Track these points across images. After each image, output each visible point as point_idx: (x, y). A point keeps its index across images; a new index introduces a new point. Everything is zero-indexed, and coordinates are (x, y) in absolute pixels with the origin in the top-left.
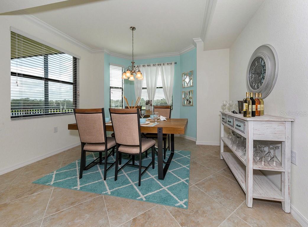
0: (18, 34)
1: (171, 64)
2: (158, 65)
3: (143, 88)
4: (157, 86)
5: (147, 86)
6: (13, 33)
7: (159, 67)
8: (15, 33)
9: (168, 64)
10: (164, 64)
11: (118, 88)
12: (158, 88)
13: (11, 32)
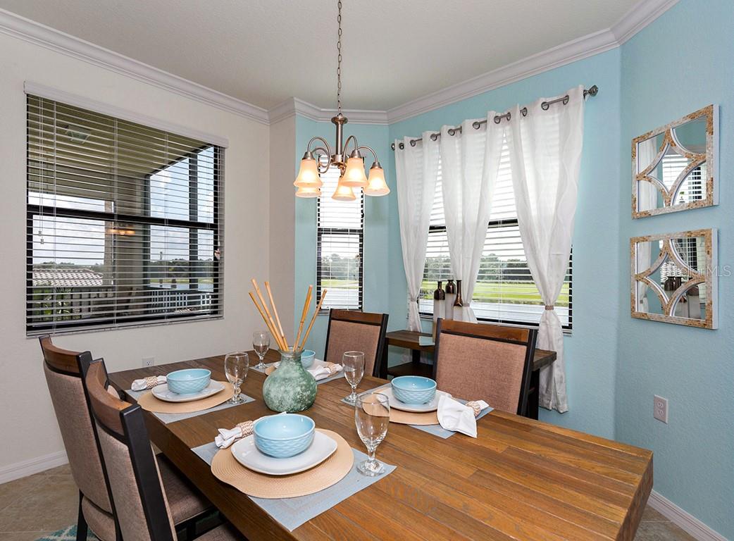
0: (44, 100)
1: (565, 100)
2: (497, 119)
3: (432, 228)
4: (493, 218)
5: (446, 218)
6: (32, 100)
7: (500, 130)
8: (37, 98)
9: (546, 106)
10: (524, 112)
11: (344, 231)
12: (496, 223)
13: (28, 95)
